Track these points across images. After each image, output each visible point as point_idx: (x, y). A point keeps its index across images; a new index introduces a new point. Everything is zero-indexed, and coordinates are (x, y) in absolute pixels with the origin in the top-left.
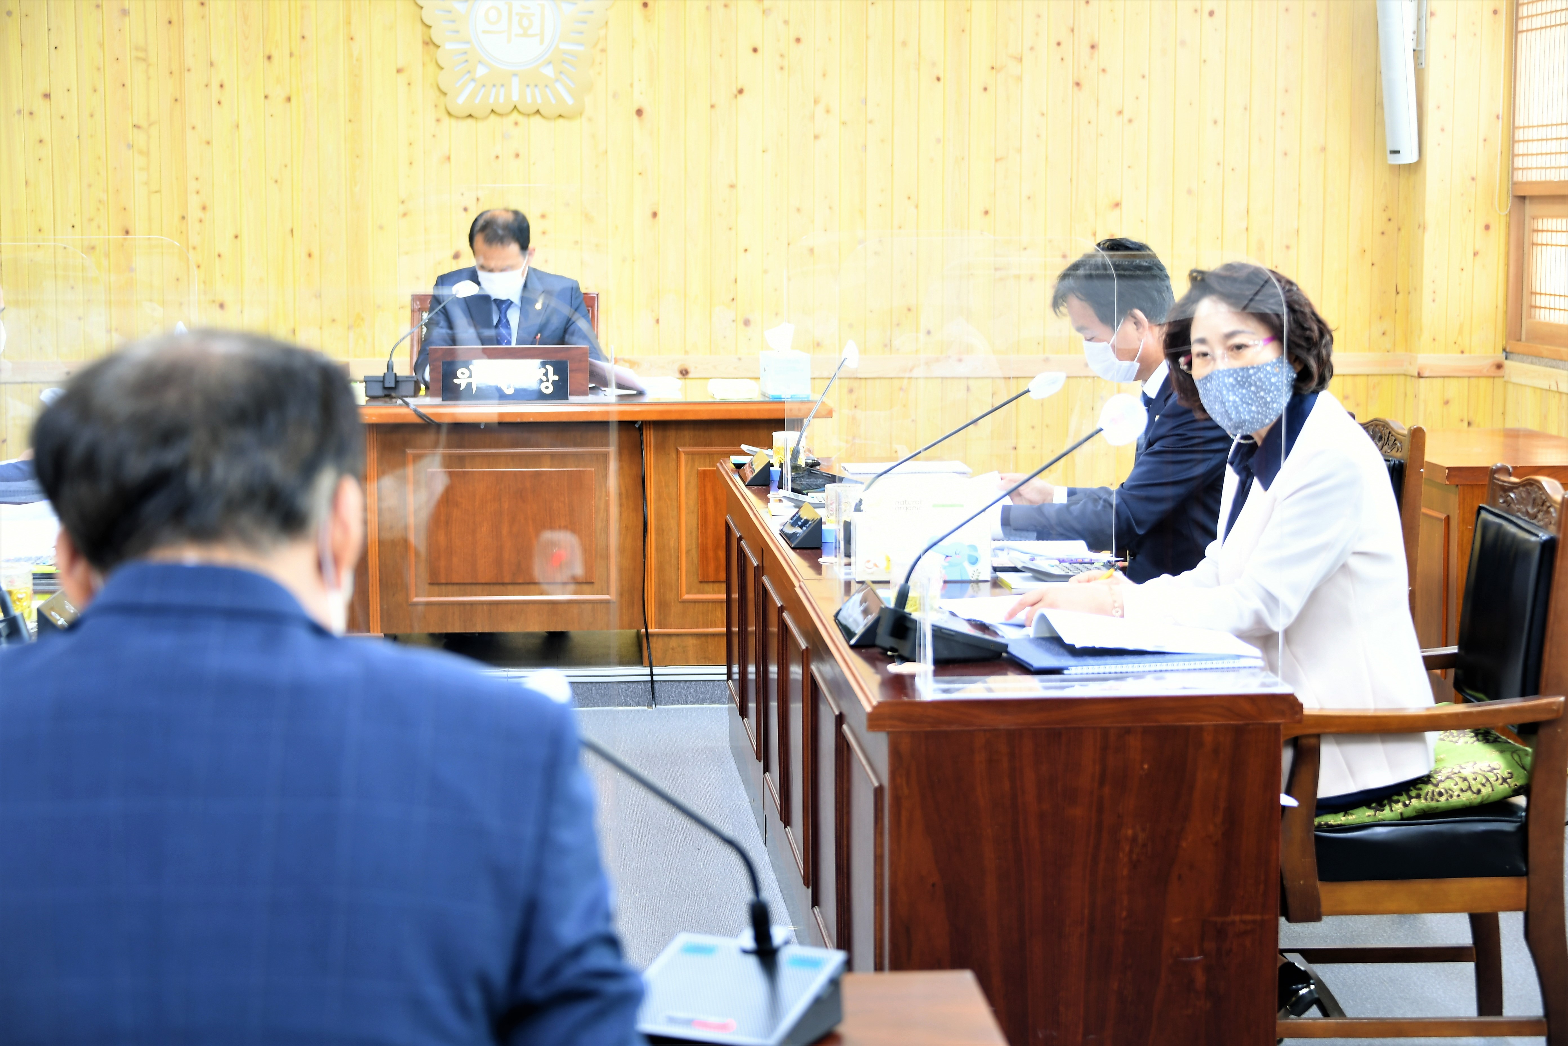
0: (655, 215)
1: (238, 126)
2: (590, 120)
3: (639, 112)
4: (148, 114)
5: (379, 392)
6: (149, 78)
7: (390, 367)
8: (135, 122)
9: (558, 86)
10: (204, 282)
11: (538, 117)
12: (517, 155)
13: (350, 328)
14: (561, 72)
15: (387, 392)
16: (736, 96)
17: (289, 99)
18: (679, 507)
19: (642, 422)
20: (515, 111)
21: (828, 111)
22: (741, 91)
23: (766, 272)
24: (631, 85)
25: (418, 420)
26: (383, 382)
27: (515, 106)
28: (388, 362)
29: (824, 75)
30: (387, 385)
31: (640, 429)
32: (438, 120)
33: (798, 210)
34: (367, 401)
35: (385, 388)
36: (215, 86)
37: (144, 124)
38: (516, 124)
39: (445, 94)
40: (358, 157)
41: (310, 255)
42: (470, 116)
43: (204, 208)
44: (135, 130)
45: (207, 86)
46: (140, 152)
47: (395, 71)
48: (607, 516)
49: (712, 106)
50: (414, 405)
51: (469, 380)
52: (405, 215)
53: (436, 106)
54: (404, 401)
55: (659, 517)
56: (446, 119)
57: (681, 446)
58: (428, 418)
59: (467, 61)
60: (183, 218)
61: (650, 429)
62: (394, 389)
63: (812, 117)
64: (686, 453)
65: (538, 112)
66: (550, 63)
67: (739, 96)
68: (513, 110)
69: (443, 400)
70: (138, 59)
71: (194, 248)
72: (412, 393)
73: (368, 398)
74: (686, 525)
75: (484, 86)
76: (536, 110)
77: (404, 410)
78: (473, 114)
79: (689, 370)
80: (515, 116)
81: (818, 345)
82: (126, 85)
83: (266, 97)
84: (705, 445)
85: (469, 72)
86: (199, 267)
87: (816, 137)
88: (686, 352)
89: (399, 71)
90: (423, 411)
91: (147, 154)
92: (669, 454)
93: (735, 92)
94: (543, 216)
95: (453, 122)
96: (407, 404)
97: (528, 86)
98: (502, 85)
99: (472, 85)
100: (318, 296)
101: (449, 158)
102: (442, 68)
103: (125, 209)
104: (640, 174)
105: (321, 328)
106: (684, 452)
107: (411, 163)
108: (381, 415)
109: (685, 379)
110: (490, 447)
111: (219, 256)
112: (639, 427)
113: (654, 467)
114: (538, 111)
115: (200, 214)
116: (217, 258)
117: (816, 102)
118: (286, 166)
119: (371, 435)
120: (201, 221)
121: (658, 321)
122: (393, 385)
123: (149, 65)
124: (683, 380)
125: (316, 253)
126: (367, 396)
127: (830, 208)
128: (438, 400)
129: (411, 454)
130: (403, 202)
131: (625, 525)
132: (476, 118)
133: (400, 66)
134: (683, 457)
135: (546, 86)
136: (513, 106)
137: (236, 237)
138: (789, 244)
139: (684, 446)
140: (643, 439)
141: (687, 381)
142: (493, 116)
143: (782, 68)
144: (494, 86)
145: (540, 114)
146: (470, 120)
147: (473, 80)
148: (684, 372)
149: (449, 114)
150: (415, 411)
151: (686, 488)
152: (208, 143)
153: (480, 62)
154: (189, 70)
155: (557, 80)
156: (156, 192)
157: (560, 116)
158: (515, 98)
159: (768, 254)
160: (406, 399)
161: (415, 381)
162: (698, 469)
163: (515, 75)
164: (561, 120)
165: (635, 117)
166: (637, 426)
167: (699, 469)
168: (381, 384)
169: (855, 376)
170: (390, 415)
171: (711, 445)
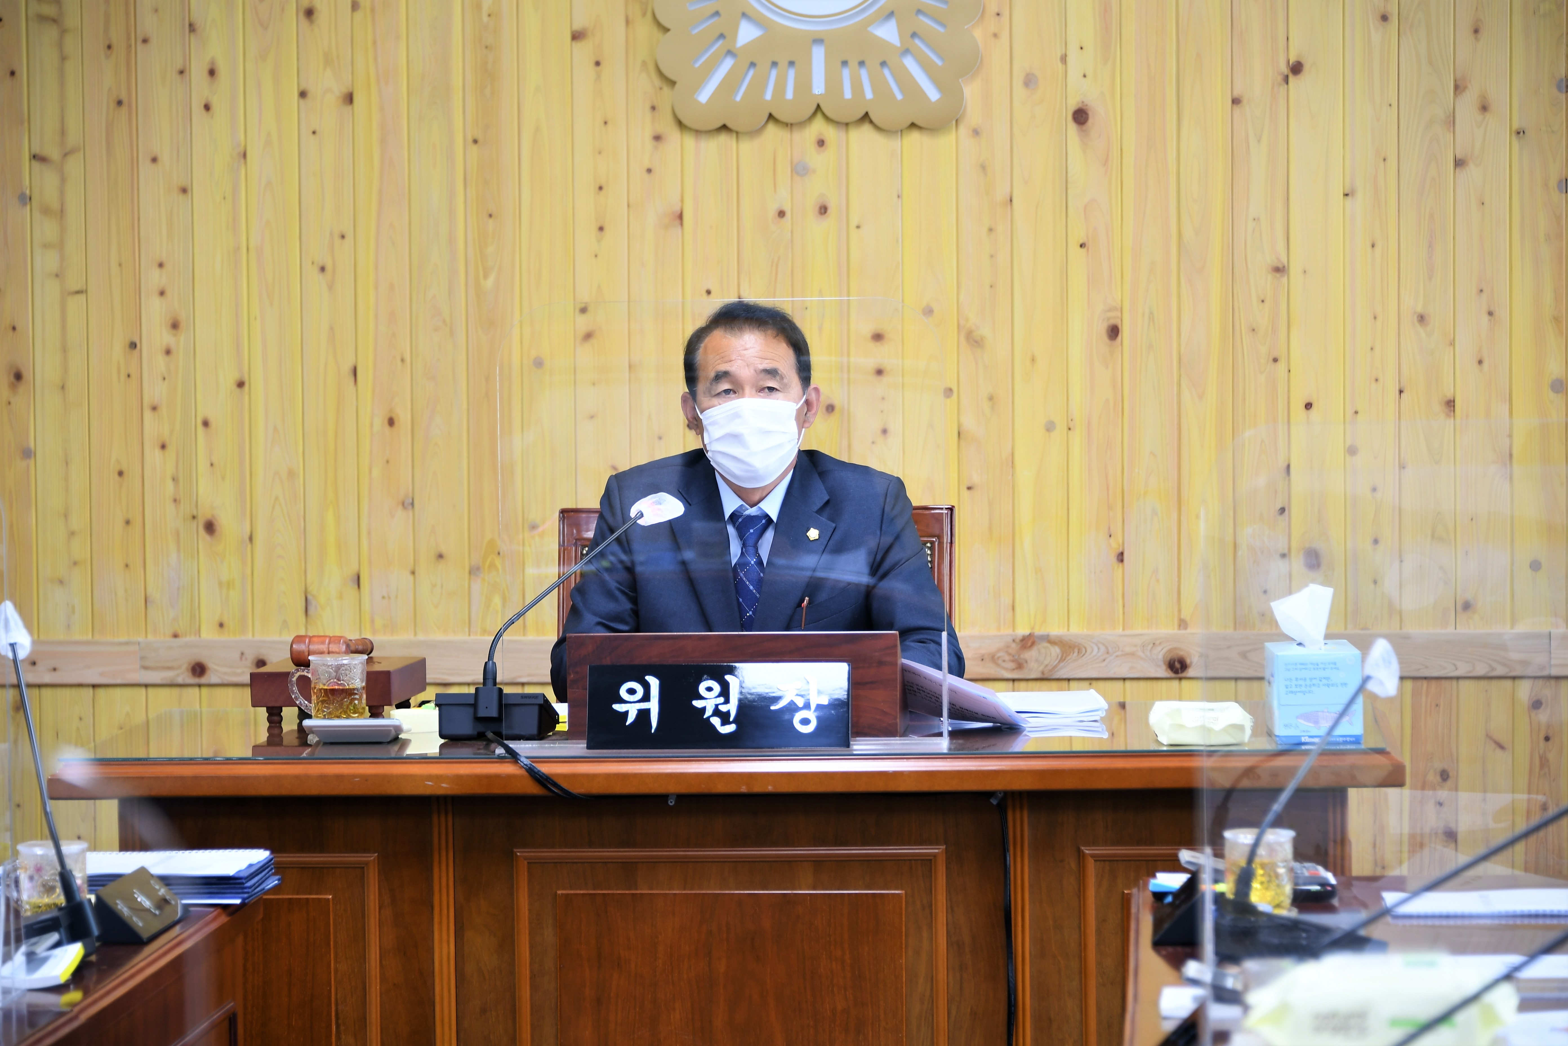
0: (1114, 332)
1: (245, 155)
2: (976, 132)
3: (1081, 116)
4: (63, 132)
5: (466, 727)
6: (63, 58)
7: (489, 673)
8: (36, 149)
9: (909, 63)
10: (174, 479)
11: (866, 128)
12: (823, 210)
13: (474, 571)
14: (914, 35)
15: (481, 728)
16: (1286, 80)
17: (349, 98)
18: (1083, 972)
19: (1006, 793)
20: (819, 116)
21: (1484, 108)
22: (1297, 68)
23: (1352, 451)
24: (1064, 59)
25: (533, 789)
26: (475, 706)
27: (818, 106)
28: (486, 663)
29: (1476, 31)
30: (482, 713)
31: (1002, 808)
32: (657, 138)
33: (1422, 318)
34: (442, 747)
35: (478, 719)
36: (198, 72)
37: (54, 153)
38: (821, 143)
39: (672, 83)
40: (490, 216)
41: (391, 422)
42: (724, 128)
43: (175, 326)
44: (36, 164)
45: (181, 72)
46: (46, 211)
47: (569, 37)
48: (932, 989)
49: (1236, 101)
50: (527, 758)
51: (644, 706)
52: (588, 336)
53: (653, 108)
54: (509, 750)
55: (1041, 992)
56: (674, 136)
57: (1088, 844)
58: (555, 785)
59: (717, 13)
60: (133, 345)
61: (1021, 809)
62: (498, 720)
63: (1451, 121)
64: (1097, 858)
65: (866, 118)
66: (891, 14)
67: (1292, 78)
68: (814, 114)
69: (589, 747)
70: (42, 18)
71: (154, 408)
72: (534, 731)
73: (442, 741)
74: (1099, 1010)
75: (753, 64)
76: (863, 113)
77: (508, 769)
78: (729, 125)
79: (1188, 661)
80: (818, 126)
81: (1467, 606)
82: (17, 74)
83: (303, 94)
84: (1139, 842)
85: (722, 36)
86: (163, 447)
87: (1459, 163)
88: (1183, 624)
89: (577, 36)
90: (545, 769)
91: (61, 213)
92: (1062, 861)
93: (1284, 69)
94: (878, 337)
95: (690, 141)
96: (513, 756)
97: (845, 63)
98: (792, 63)
99: (728, 64)
100: (408, 504)
101: (680, 217)
102: (666, 30)
103: (14, 328)
104: (1082, 246)
105: (413, 573)
106: (1093, 856)
107: (601, 229)
108: (459, 779)
109: (1180, 679)
110: (688, 844)
111: (206, 424)
112: (999, 805)
113: (1031, 886)
114: (867, 114)
115: (166, 338)
116: (200, 428)
117: (1458, 88)
118: (343, 237)
119: (443, 819)
120: (168, 352)
121: (1121, 557)
122: (494, 713)
123: (63, 32)
124: (1175, 683)
125: (404, 417)
126: (442, 736)
127: (1490, 314)
128: (579, 748)
129: (525, 858)
130: (583, 310)
131: (969, 1010)
132: (737, 133)
133: (577, 26)
134: (1091, 868)
135: (883, 64)
136: (814, 107)
137: (241, 384)
138: (1401, 392)
139: (1094, 843)
140: (1007, 827)
141: (1184, 683)
142: (771, 128)
143: (1384, 18)
144: (774, 64)
145: (871, 122)
146: (723, 138)
147: (730, 53)
148: (1177, 665)
149: (681, 125)
150: (531, 772)
151: (1099, 932)
152: (184, 191)
153: (744, 15)
154: (145, 41)
155: (906, 51)
156: (78, 292)
157: (913, 126)
158: (819, 88)
159: (1356, 413)
160: (513, 745)
161: (540, 706)
162: (1123, 892)
163: (818, 41)
164: (915, 135)
165: (1072, 127)
166: (994, 802)
167: (1126, 892)
168: (471, 710)
169: (1545, 673)
170: (479, 778)
171: (1150, 842)
